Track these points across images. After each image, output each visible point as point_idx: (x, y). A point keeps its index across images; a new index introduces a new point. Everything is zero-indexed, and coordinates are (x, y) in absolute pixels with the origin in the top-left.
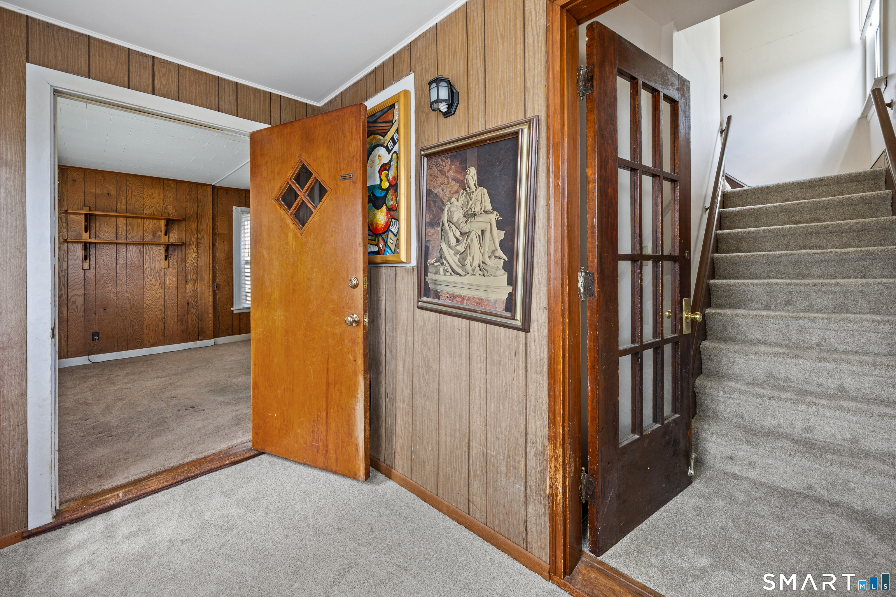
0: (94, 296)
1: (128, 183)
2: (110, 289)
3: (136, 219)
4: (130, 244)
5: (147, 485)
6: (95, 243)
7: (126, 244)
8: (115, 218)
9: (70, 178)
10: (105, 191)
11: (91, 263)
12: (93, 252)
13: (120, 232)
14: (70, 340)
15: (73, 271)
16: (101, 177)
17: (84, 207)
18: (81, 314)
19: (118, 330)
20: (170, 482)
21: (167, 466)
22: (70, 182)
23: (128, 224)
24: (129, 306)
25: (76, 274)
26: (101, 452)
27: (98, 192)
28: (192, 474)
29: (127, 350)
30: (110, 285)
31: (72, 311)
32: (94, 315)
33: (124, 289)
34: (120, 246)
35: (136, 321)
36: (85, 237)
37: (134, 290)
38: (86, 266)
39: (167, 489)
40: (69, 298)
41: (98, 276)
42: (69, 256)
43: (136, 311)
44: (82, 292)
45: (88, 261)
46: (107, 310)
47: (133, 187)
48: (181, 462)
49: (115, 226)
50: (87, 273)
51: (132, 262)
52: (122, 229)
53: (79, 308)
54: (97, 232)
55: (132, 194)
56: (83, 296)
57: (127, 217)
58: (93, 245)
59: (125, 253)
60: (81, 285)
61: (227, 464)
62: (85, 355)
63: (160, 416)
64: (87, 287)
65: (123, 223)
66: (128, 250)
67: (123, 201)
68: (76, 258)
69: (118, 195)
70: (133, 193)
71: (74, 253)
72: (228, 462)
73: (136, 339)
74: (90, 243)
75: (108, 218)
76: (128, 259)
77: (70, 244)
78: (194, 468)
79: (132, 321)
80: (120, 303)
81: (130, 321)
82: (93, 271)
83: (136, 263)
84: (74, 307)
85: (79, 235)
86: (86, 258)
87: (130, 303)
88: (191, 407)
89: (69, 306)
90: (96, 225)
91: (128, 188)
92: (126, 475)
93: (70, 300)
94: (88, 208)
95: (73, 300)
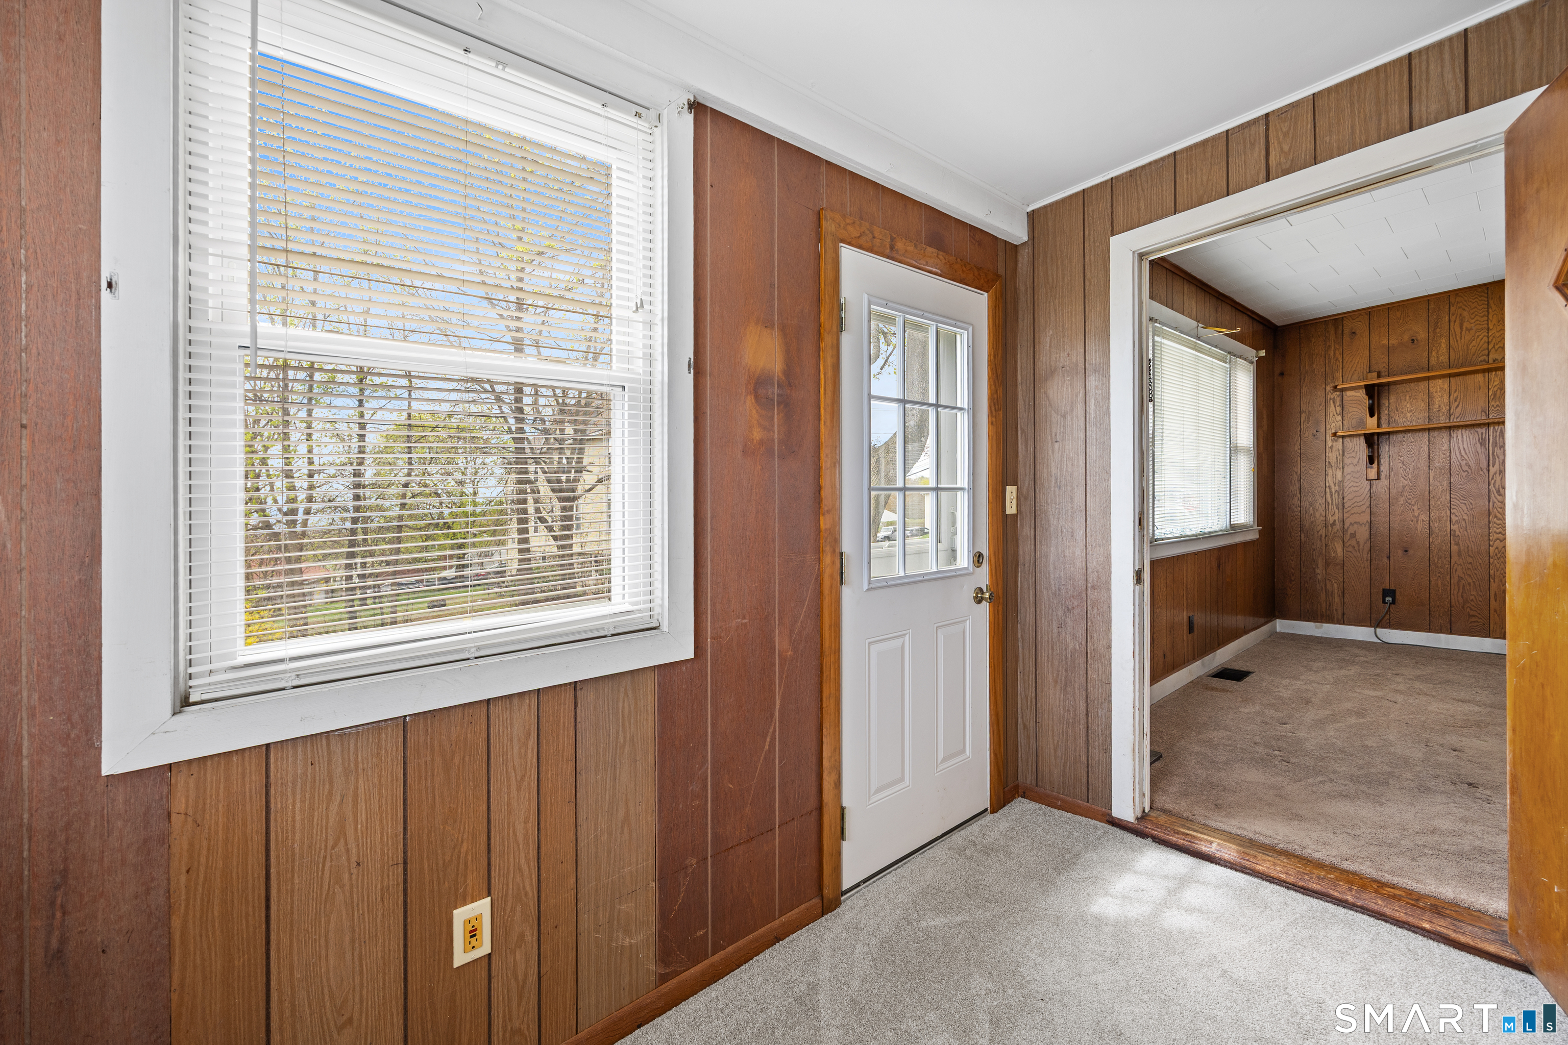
0: (1387, 525)
1: (1453, 309)
2: (1416, 514)
3: (1472, 376)
4: (1458, 427)
5: (1255, 857)
6: (1389, 433)
7: (1450, 428)
8: (1426, 383)
9: (1347, 331)
10: (1406, 338)
11: (1382, 468)
12: (1384, 449)
13: (1436, 408)
14: (1347, 595)
15: (1352, 484)
16: (1399, 314)
17: (1369, 375)
18: (1365, 556)
19: (1433, 592)
20: (1291, 879)
21: (1308, 851)
22: (1346, 338)
23: (1453, 389)
24: (1454, 548)
25: (1357, 489)
26: (1254, 776)
27: (1393, 341)
28: (1336, 894)
29: (1451, 633)
30: (1415, 508)
31: (1350, 549)
32: (1385, 560)
33: (1445, 513)
34: (1436, 433)
35: (1470, 580)
36: (1371, 424)
37: (1465, 517)
38: (1373, 473)
39: (1287, 888)
40: (1346, 527)
41: (1394, 491)
42: (1345, 459)
43: (1470, 560)
44: (1366, 518)
45: (1375, 465)
46: (1411, 552)
47: (1465, 314)
48: (1337, 861)
49: (1426, 398)
50: (1374, 487)
51: (1463, 463)
52: (1440, 400)
53: (1361, 544)
54: (1392, 414)
55: (1461, 328)
56: (1368, 525)
57: (1450, 376)
58: (1384, 437)
59: (1446, 447)
60: (1365, 507)
61: (1424, 929)
62: (1371, 626)
63: (1390, 769)
64: (1374, 509)
65: (1441, 389)
66: (1454, 440)
67: (1443, 346)
68: (1355, 461)
69: (1431, 338)
70: (1465, 325)
71: (1353, 454)
72: (1427, 926)
73: (1470, 616)
74: (1379, 434)
75: (1412, 385)
76: (1453, 456)
77: (1347, 440)
78: (1346, 886)
79: (1460, 578)
80: (1436, 542)
81: (1456, 579)
82: (1384, 482)
83: (1472, 463)
84: (1353, 542)
85: (1362, 423)
86: (1371, 460)
87: (1457, 544)
88: (1470, 784)
89: (1346, 540)
90: (1389, 403)
91: (1453, 319)
92: (1245, 826)
93: (1347, 531)
94: (1375, 374)
95: (1351, 531)
